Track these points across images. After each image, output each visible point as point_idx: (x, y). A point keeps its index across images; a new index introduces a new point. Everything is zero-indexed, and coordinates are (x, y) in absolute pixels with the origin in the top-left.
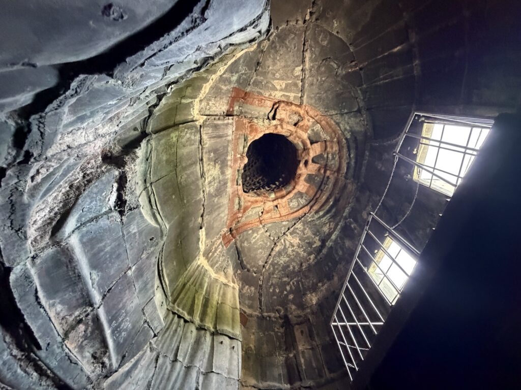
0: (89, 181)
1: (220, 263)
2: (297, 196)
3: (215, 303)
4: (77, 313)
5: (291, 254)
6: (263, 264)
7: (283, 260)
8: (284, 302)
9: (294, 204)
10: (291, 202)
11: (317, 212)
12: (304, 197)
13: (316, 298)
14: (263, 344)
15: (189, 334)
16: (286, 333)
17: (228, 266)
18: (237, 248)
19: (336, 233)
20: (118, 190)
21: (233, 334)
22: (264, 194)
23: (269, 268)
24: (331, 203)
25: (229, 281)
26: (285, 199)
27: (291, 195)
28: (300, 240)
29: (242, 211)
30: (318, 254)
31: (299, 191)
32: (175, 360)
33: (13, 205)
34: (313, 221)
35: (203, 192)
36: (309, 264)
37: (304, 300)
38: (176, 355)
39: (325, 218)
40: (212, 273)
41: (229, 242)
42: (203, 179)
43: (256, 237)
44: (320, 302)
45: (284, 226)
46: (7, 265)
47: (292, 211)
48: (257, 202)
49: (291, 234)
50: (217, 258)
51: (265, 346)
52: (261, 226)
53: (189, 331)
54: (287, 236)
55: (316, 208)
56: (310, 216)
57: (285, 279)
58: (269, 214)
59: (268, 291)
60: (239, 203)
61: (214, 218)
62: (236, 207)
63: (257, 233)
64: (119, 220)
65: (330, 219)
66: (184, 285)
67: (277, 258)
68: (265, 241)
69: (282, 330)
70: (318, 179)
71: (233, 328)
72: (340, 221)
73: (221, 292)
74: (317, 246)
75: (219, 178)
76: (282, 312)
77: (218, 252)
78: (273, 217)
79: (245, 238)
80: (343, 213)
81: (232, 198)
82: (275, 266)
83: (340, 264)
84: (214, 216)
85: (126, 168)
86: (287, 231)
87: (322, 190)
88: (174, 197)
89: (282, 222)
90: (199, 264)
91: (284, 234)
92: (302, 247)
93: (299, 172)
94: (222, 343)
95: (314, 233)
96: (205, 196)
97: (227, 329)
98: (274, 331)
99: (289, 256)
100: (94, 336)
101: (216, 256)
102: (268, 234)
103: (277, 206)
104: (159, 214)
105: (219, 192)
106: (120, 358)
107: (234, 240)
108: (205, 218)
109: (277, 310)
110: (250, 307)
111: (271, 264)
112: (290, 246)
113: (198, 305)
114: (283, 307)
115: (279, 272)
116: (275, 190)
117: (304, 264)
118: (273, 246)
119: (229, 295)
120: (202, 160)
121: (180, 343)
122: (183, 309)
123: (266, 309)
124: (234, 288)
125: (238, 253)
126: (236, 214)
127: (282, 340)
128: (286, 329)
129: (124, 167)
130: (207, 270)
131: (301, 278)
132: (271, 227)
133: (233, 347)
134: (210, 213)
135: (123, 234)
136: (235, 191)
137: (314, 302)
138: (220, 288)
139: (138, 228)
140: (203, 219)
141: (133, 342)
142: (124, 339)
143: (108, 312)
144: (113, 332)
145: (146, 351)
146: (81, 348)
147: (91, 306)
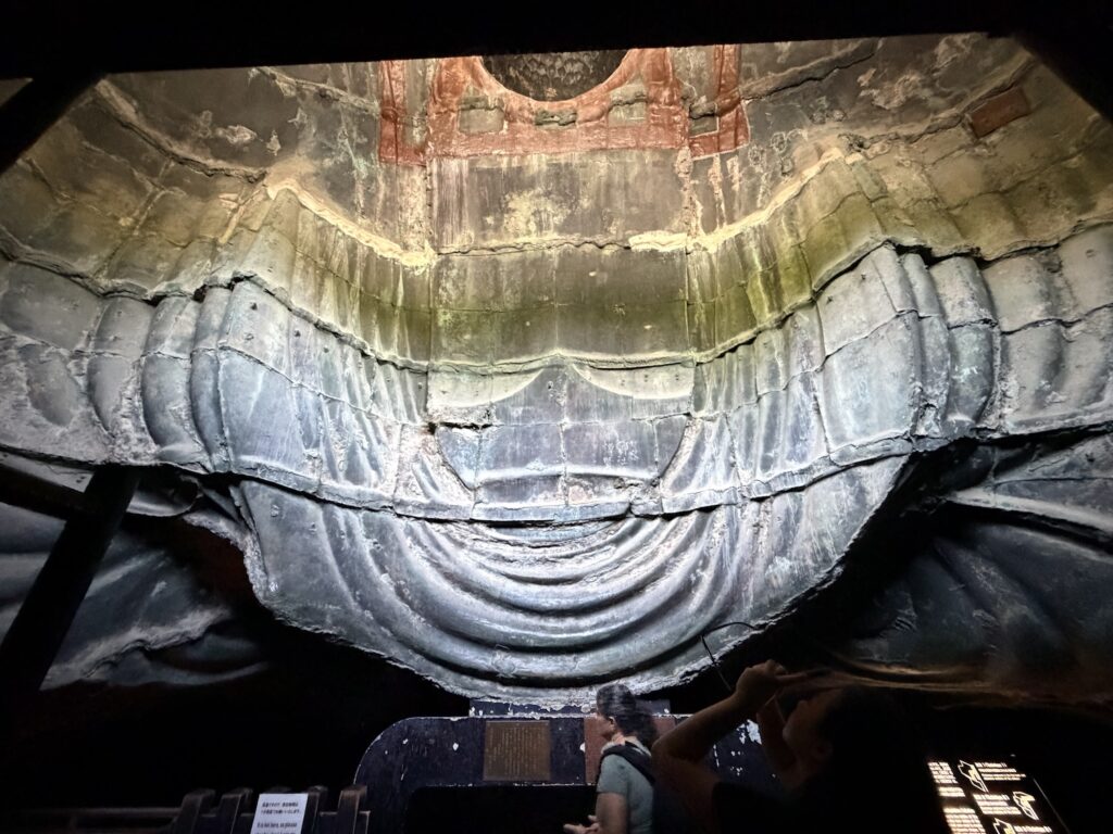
1: (764, 175)
17: (786, 152)
21: (849, 259)
32: (759, 399)
35: (549, 247)
38: (756, 392)
41: (738, 124)
42: (526, 246)
50: (747, 184)
61: (627, 203)
64: (495, 429)
71: (848, 246)
73: (800, 219)
75: (538, 196)
84: (621, 206)
88: (528, 324)
94: (829, 299)
96: (561, 241)
100: (596, 481)
101: (741, 188)
104: (531, 361)
105: (570, 192)
106: (654, 466)
107: (744, 104)
119: (815, 198)
121: (756, 373)
122: (733, 335)
133: (863, 277)
135: (515, 426)
138: (790, 215)
139: (519, 406)
140: (610, 244)
141: (657, 445)
142: (638, 455)
143: (587, 461)
144: (615, 463)
145: (703, 429)
146: (599, 493)
147: (559, 476)
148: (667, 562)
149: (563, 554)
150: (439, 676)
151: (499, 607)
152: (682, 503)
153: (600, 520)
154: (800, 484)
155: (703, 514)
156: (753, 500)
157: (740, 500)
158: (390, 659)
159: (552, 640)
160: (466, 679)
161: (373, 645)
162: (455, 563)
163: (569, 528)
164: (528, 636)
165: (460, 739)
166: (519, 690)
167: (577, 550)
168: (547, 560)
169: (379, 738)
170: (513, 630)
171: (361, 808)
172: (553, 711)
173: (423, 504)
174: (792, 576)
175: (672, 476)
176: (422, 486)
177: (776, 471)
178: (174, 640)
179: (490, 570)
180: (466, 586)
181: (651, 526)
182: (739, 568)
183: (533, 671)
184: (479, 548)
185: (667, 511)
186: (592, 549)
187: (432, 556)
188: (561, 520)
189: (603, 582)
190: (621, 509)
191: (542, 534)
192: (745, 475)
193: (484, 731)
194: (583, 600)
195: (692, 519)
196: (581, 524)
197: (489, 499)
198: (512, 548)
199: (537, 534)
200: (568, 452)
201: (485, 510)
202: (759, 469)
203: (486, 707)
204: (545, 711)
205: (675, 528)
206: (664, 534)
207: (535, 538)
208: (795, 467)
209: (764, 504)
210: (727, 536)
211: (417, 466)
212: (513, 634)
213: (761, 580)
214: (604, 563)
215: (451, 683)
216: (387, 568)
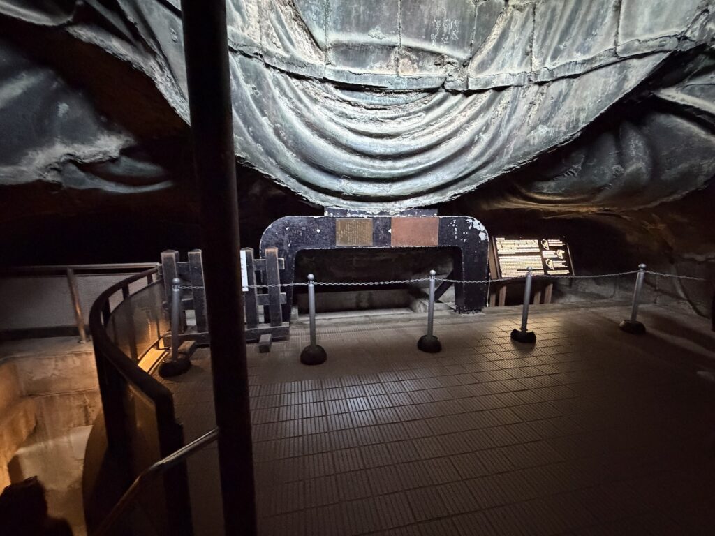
100: (421, 56)
106: (469, 48)
141: (475, 28)
142: (458, 35)
143: (417, 36)
144: (439, 41)
145: (511, 18)
146: (421, 68)
147: (394, 47)
148: (461, 127)
149: (390, 116)
150: (306, 193)
151: (344, 151)
152: (483, 82)
153: (420, 91)
154: (578, 72)
155: (496, 92)
156: (536, 83)
157: (526, 83)
158: (276, 180)
159: (380, 174)
160: (322, 196)
161: (266, 168)
162: (313, 115)
163: (396, 95)
164: (364, 171)
165: (321, 227)
166: (353, 203)
167: (399, 114)
168: (377, 120)
169: (270, 226)
170: (354, 167)
171: (279, 257)
172: (373, 214)
173: (284, 58)
174: (546, 137)
175: (478, 59)
176: (281, 39)
177: (560, 61)
178: (98, 157)
179: (338, 124)
180: (322, 134)
181: (454, 99)
182: (511, 131)
183: (365, 192)
184: (328, 105)
185: (471, 88)
186: (410, 114)
187: (296, 107)
188: (393, 88)
189: (414, 138)
190: (438, 83)
191: (376, 98)
192: (536, 62)
193: (334, 223)
194: (401, 150)
195: (485, 97)
196: (406, 93)
197: (336, 61)
198: (352, 108)
199: (372, 98)
200: (404, 23)
201: (334, 71)
202: (549, 59)
203: (334, 211)
204: (369, 214)
205: (471, 102)
206: (462, 107)
207: (371, 101)
208: (579, 57)
209: (542, 87)
210: (508, 110)
211: (273, 16)
212: (355, 169)
213: (522, 140)
214: (417, 125)
215: (314, 198)
216: (266, 113)
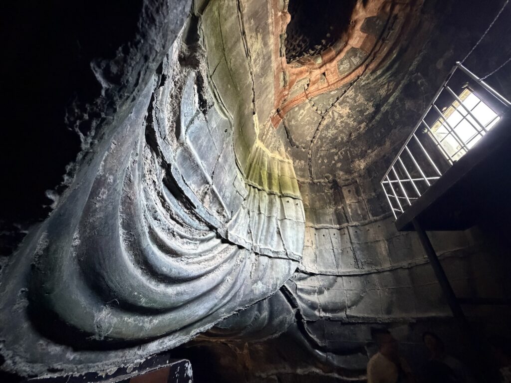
0: (181, 88)
1: (273, 143)
2: (349, 55)
3: (276, 176)
4: (202, 189)
5: (339, 126)
6: (311, 139)
7: (331, 132)
8: (332, 170)
9: (346, 66)
10: (342, 64)
11: (374, 72)
12: (358, 55)
13: (365, 163)
14: (316, 202)
15: (264, 198)
16: (335, 193)
17: (280, 145)
18: (285, 127)
19: (396, 94)
20: (198, 92)
21: (295, 196)
22: (309, 61)
23: (317, 143)
24: (395, 56)
25: (284, 158)
26: (335, 63)
27: (343, 55)
28: (350, 109)
29: (287, 87)
30: (370, 121)
31: (352, 48)
32: (260, 213)
33: (158, 121)
34: (368, 83)
35: (251, 74)
36: (359, 133)
37: (351, 166)
38: (259, 210)
39: (383, 78)
40: (268, 152)
41: (278, 123)
42: (249, 58)
43: (303, 113)
44: (368, 167)
45: (333, 96)
46: (168, 162)
47: (343, 76)
48: (301, 73)
49: (340, 104)
50: (270, 140)
51: (317, 203)
52: (307, 101)
53: (263, 196)
54: (336, 107)
55: (372, 66)
56: (364, 78)
57: (333, 150)
58: (316, 86)
59: (317, 163)
60: (284, 79)
61: (263, 100)
62: (282, 84)
63: (304, 109)
64: (204, 119)
65: (389, 77)
66: (251, 165)
67: (325, 131)
68: (312, 116)
69: (331, 191)
70: (381, 23)
71: (294, 192)
72: (403, 79)
73: (280, 167)
74: (369, 113)
75: (263, 52)
76: (331, 178)
77: (269, 134)
78: (320, 88)
79: (291, 116)
80: (410, 66)
81: (277, 74)
82: (323, 139)
83: (396, 128)
84: (263, 98)
85: (200, 67)
86: (336, 101)
87: (384, 40)
88: (229, 86)
89: (331, 91)
90: (257, 146)
91: (332, 105)
92: (352, 116)
93: (355, 17)
94: (288, 202)
95: (367, 99)
96: (254, 78)
97: (290, 192)
98: (324, 192)
99: (337, 128)
100: (214, 201)
101: (269, 138)
102: (315, 108)
103: (324, 74)
104: (224, 106)
105: (265, 70)
106: (230, 213)
107: (282, 120)
108: (256, 103)
109: (326, 177)
110: (303, 176)
111: (318, 138)
112: (339, 117)
113: (264, 178)
114: (331, 174)
115: (327, 144)
116: (322, 52)
117: (353, 134)
118: (320, 120)
119: (286, 169)
120: (244, 33)
121: (259, 203)
122: (255, 182)
123: (316, 177)
124: (289, 163)
125: (287, 133)
126: (282, 92)
127: (331, 198)
128: (335, 190)
129: (198, 66)
130: (264, 152)
131: (350, 148)
132: (318, 100)
133: (297, 204)
134: (260, 96)
135: (209, 130)
136: (279, 66)
137: (362, 167)
138: (278, 164)
139: (216, 123)
140: (254, 104)
141: (234, 204)
142: (229, 202)
143: (217, 186)
144: (223, 198)
145: (241, 209)
146: (210, 208)
147: (208, 183)
148: (219, 265)
149: (181, 233)
152: (234, 238)
153: (208, 225)
154: (272, 256)
155: (238, 248)
156: (255, 253)
157: (251, 250)
167: (187, 235)
168: (172, 232)
174: (262, 291)
175: (230, 222)
177: (262, 246)
181: (216, 241)
185: (228, 238)
188: (197, 211)
189: (187, 263)
191: (182, 212)
192: (253, 240)
195: (233, 249)
196: (200, 221)
198: (163, 209)
199: (180, 210)
200: (215, 174)
202: (258, 241)
205: (225, 249)
206: (220, 249)
207: (178, 212)
208: (271, 248)
209: (256, 256)
210: (243, 264)
213: (249, 289)
214: (194, 252)
